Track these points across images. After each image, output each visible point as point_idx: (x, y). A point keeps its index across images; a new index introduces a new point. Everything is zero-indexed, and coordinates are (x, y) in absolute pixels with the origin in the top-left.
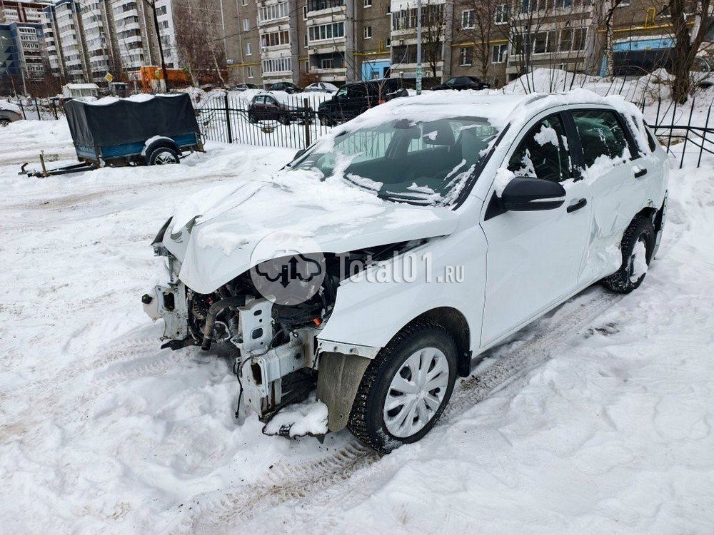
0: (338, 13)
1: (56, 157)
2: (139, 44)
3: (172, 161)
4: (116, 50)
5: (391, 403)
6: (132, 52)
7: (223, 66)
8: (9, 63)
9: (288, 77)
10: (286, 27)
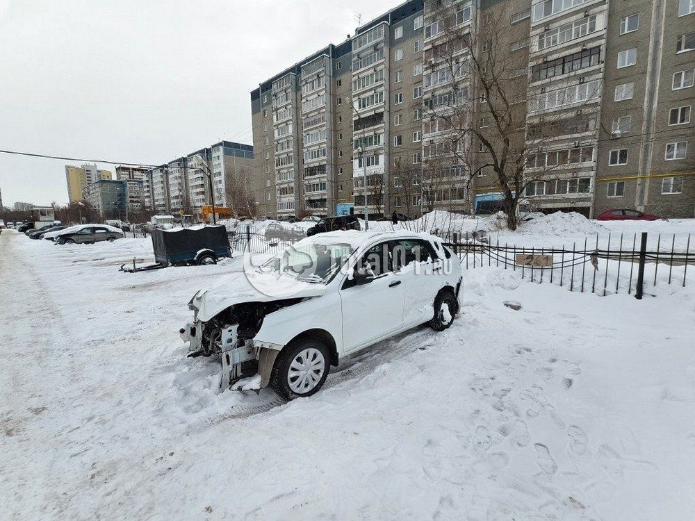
0: (323, 177)
1: (142, 261)
2: (203, 193)
3: (212, 263)
4: (187, 196)
5: (291, 374)
6: (199, 197)
7: (252, 205)
8: (119, 203)
9: (291, 212)
10: (292, 185)
